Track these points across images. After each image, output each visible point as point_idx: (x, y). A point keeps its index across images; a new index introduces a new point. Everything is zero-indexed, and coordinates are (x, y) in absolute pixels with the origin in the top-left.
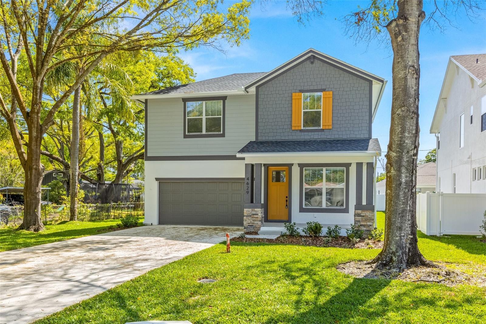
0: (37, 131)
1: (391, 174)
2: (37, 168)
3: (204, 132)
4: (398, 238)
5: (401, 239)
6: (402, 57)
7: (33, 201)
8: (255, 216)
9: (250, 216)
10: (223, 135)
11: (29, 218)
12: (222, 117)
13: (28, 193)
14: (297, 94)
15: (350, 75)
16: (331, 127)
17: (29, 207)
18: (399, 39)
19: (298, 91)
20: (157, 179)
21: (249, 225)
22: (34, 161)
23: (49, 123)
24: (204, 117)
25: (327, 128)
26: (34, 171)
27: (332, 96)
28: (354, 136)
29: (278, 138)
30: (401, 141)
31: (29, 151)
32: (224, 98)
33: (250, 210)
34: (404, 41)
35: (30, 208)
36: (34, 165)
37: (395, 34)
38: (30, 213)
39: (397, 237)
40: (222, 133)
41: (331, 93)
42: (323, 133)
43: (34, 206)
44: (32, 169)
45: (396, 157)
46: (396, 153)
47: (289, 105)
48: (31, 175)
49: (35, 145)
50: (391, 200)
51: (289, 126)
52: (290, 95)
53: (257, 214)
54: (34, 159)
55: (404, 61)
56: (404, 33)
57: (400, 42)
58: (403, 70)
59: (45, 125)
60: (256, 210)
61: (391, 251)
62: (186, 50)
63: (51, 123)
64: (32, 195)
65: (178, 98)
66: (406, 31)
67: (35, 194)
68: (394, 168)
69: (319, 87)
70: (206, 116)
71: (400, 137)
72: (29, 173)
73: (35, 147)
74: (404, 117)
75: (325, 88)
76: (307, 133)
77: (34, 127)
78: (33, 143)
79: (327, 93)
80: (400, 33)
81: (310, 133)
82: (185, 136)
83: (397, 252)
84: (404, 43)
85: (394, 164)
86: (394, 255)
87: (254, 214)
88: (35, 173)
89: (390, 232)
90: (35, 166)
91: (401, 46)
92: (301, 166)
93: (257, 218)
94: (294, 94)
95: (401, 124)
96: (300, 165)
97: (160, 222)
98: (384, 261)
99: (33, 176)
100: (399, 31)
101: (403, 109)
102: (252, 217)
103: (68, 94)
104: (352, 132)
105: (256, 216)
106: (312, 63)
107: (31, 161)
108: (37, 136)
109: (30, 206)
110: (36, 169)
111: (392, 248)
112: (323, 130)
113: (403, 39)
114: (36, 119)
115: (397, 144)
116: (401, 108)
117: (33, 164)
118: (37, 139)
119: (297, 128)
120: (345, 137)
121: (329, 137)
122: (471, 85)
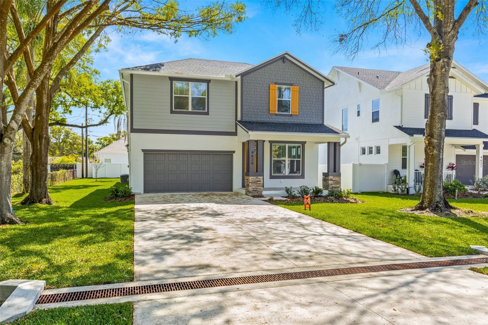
0: (48, 98)
1: (433, 153)
2: (47, 137)
3: (190, 109)
4: (439, 193)
5: (440, 193)
6: (444, 81)
7: (44, 173)
8: (258, 183)
9: (254, 183)
10: (207, 113)
11: (39, 190)
12: (206, 97)
13: (38, 163)
14: (274, 85)
15: (310, 76)
16: (297, 114)
17: (39, 179)
18: (444, 70)
19: (274, 83)
20: (143, 150)
21: (253, 190)
22: (44, 130)
23: (57, 90)
24: (190, 97)
25: (295, 114)
26: (43, 140)
27: (298, 90)
28: (313, 122)
29: (259, 119)
30: (440, 133)
31: (39, 119)
32: (208, 81)
33: (254, 178)
34: (446, 72)
35: (40, 180)
36: (44, 134)
37: (441, 67)
38: (40, 185)
39: (439, 192)
40: (206, 111)
41: (298, 87)
42: (292, 117)
43: (44, 177)
44: (42, 138)
45: (437, 142)
46: (437, 140)
47: (268, 94)
48: (41, 144)
49: (45, 112)
50: (434, 170)
51: (267, 111)
52: (268, 85)
53: (260, 181)
54: (44, 127)
55: (444, 84)
56: (446, 67)
57: (443, 72)
58: (443, 89)
59: (54, 92)
60: (259, 177)
61: (436, 201)
62: (190, 36)
63: (58, 90)
64: (43, 166)
65: (166, 77)
66: (448, 66)
67: (45, 166)
68: (436, 150)
69: (289, 82)
70: (192, 95)
71: (440, 131)
72: (39, 142)
73: (46, 115)
74: (443, 118)
75: (293, 83)
76: (280, 117)
77: (45, 93)
78: (44, 111)
79: (295, 87)
80: (444, 67)
81: (282, 117)
82: (172, 112)
83: (441, 202)
84: (446, 73)
85: (436, 147)
86: (439, 203)
87: (257, 181)
88: (45, 142)
89: (434, 189)
90: (45, 135)
91: (444, 75)
92: (271, 142)
93: (260, 184)
94: (271, 85)
95: (440, 123)
96: (270, 141)
97: (146, 191)
98: (433, 207)
99: (43, 146)
100: (444, 65)
101: (442, 113)
102: (256, 184)
103: (75, 61)
104: (311, 118)
105: (260, 183)
106: (284, 62)
107: (42, 130)
108: (48, 103)
109: (41, 178)
110: (46, 138)
111: (436, 199)
112: (291, 115)
113: (446, 70)
114: (47, 85)
115: (438, 135)
116: (440, 112)
117: (44, 133)
118: (48, 106)
119: (273, 113)
120: (307, 122)
121: (296, 121)
122: (358, 90)
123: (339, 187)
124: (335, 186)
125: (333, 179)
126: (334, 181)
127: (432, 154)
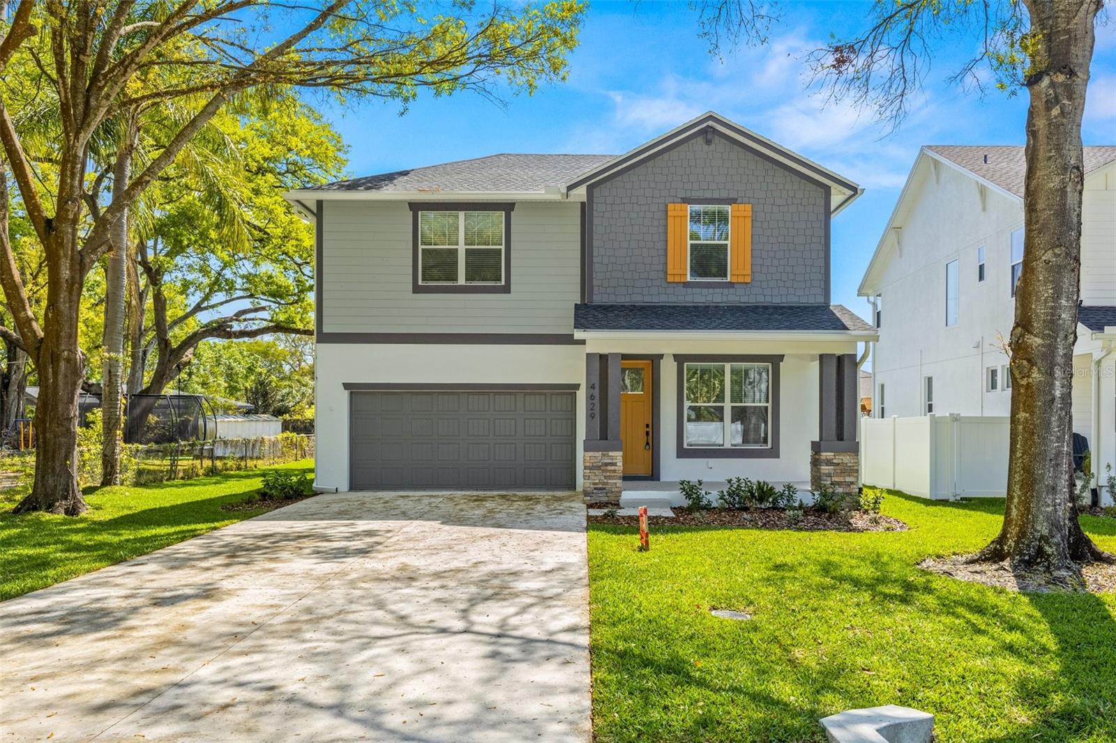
0: (72, 265)
1: (1031, 380)
2: (72, 356)
3: (462, 280)
4: (1050, 509)
5: (1056, 511)
6: (1058, 148)
7: (63, 440)
8: (610, 468)
9: (599, 468)
10: (506, 289)
11: (50, 481)
12: (503, 247)
13: (48, 418)
14: (678, 206)
15: (787, 173)
16: (748, 280)
17: (51, 454)
18: (1055, 111)
19: (679, 200)
20: (347, 386)
21: (595, 489)
22: (64, 341)
23: (100, 246)
24: (462, 249)
25: (741, 280)
26: (63, 364)
27: (750, 214)
28: (796, 299)
29: (638, 299)
30: (1053, 315)
31: (50, 315)
32: (508, 207)
33: (599, 454)
34: (1064, 117)
35: (53, 456)
36: (64, 351)
37: (1046, 102)
38: (53, 469)
39: (1049, 506)
40: (503, 283)
41: (749, 207)
42: (732, 290)
43: (63, 452)
44: (58, 360)
45: (1043, 346)
46: (1043, 338)
47: (661, 229)
48: (55, 374)
49: (67, 299)
50: (1033, 434)
51: (661, 275)
52: (662, 207)
53: (615, 464)
54: (63, 334)
55: (1062, 156)
56: (1065, 102)
57: (1056, 117)
58: (1058, 174)
59: (92, 253)
60: (611, 454)
61: (1038, 535)
63: (104, 248)
64: (59, 425)
65: (401, 202)
66: (1070, 98)
67: (65, 423)
68: (1039, 369)
69: (724, 195)
70: (466, 244)
71: (1052, 308)
72: (50, 370)
73: (67, 305)
74: (1060, 267)
75: (736, 197)
76: (698, 290)
77: (65, 255)
78: (62, 296)
79: (741, 206)
80: (1057, 101)
81: (705, 291)
82: (417, 289)
83: (1053, 537)
84: (1065, 121)
85: (1039, 361)
86: (1047, 542)
87: (607, 464)
88: (66, 369)
89: (1033, 497)
90: (66, 353)
91: (1058, 126)
92: (680, 359)
93: (614, 471)
94: (670, 206)
95: (1052, 282)
96: (676, 357)
97: (354, 487)
98: (1025, 555)
99: (60, 377)
100: (1056, 97)
101: (1057, 251)
102: (604, 471)
103: (147, 178)
104: (791, 291)
105: (613, 468)
106: (708, 142)
107: (58, 340)
108: (73, 277)
109: (54, 452)
110: (68, 360)
111: (1039, 528)
112: (731, 284)
113: (1062, 112)
114: (70, 236)
115: (1044, 321)
116: (1052, 248)
117: (63, 347)
118: (73, 284)
119: (677, 279)
120: (777, 300)
121: (745, 299)
122: (980, 207)
123: (852, 483)
124: (841, 479)
125: (835, 461)
126: (838, 464)
127: (1028, 384)
